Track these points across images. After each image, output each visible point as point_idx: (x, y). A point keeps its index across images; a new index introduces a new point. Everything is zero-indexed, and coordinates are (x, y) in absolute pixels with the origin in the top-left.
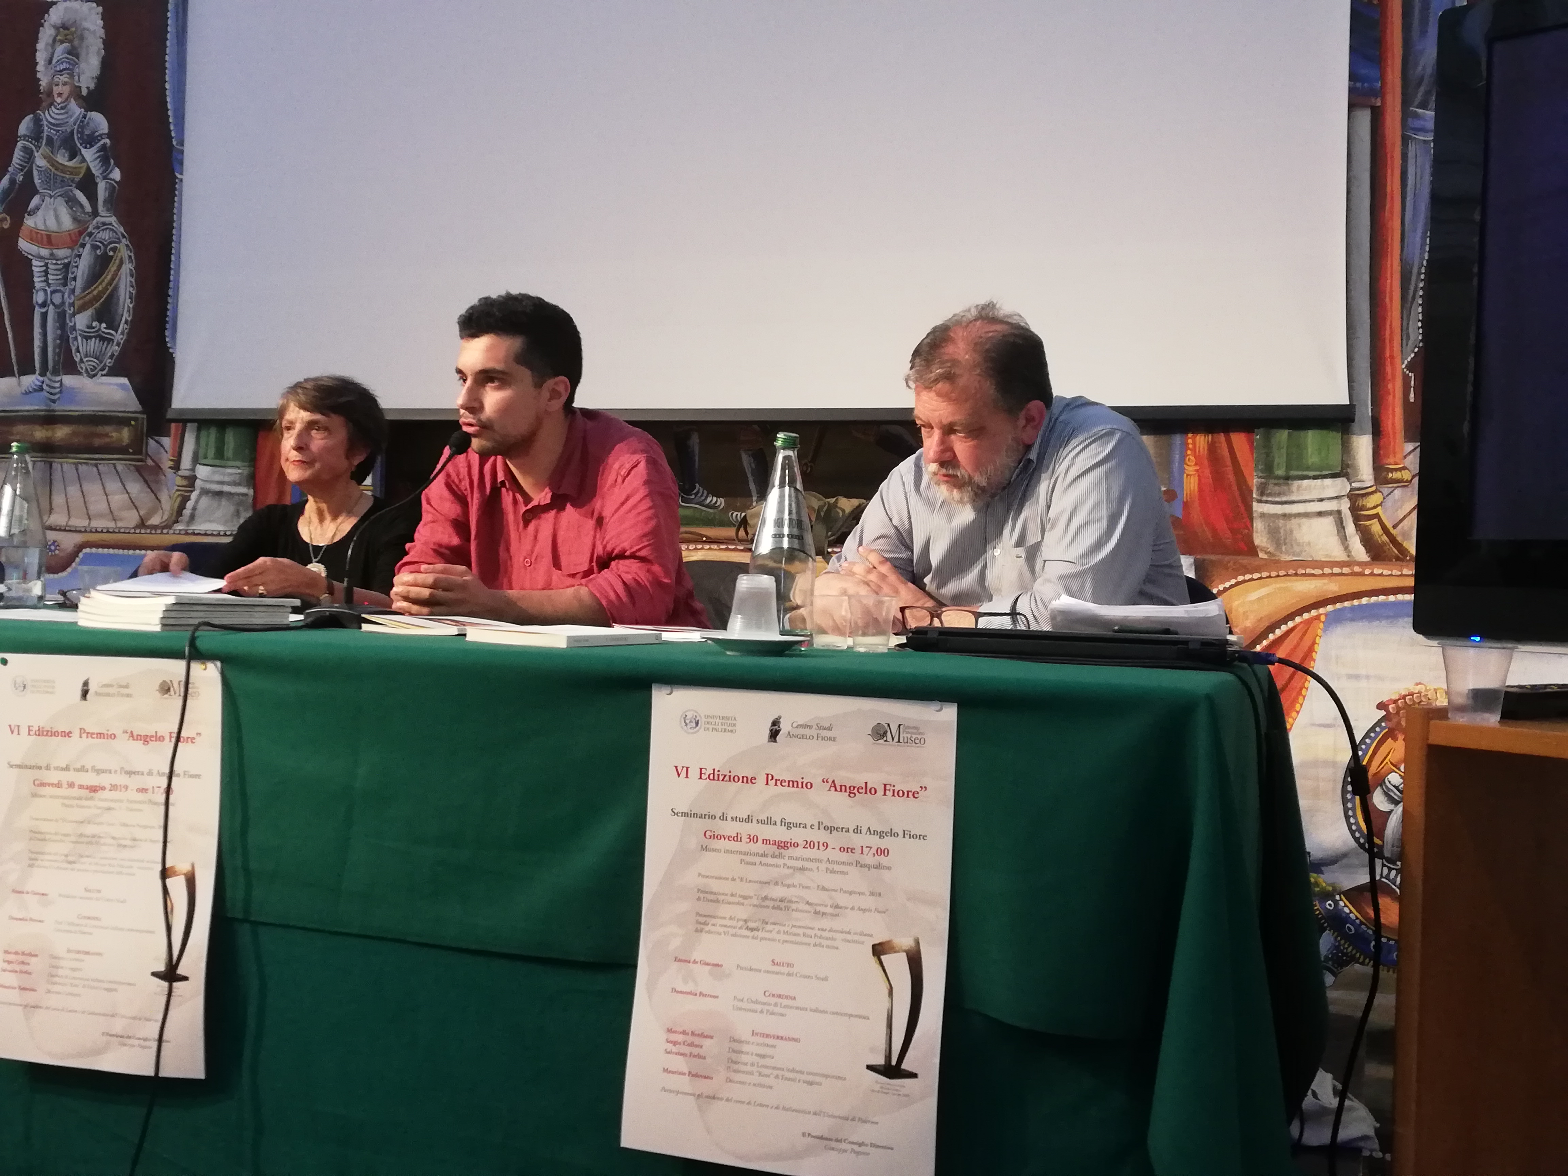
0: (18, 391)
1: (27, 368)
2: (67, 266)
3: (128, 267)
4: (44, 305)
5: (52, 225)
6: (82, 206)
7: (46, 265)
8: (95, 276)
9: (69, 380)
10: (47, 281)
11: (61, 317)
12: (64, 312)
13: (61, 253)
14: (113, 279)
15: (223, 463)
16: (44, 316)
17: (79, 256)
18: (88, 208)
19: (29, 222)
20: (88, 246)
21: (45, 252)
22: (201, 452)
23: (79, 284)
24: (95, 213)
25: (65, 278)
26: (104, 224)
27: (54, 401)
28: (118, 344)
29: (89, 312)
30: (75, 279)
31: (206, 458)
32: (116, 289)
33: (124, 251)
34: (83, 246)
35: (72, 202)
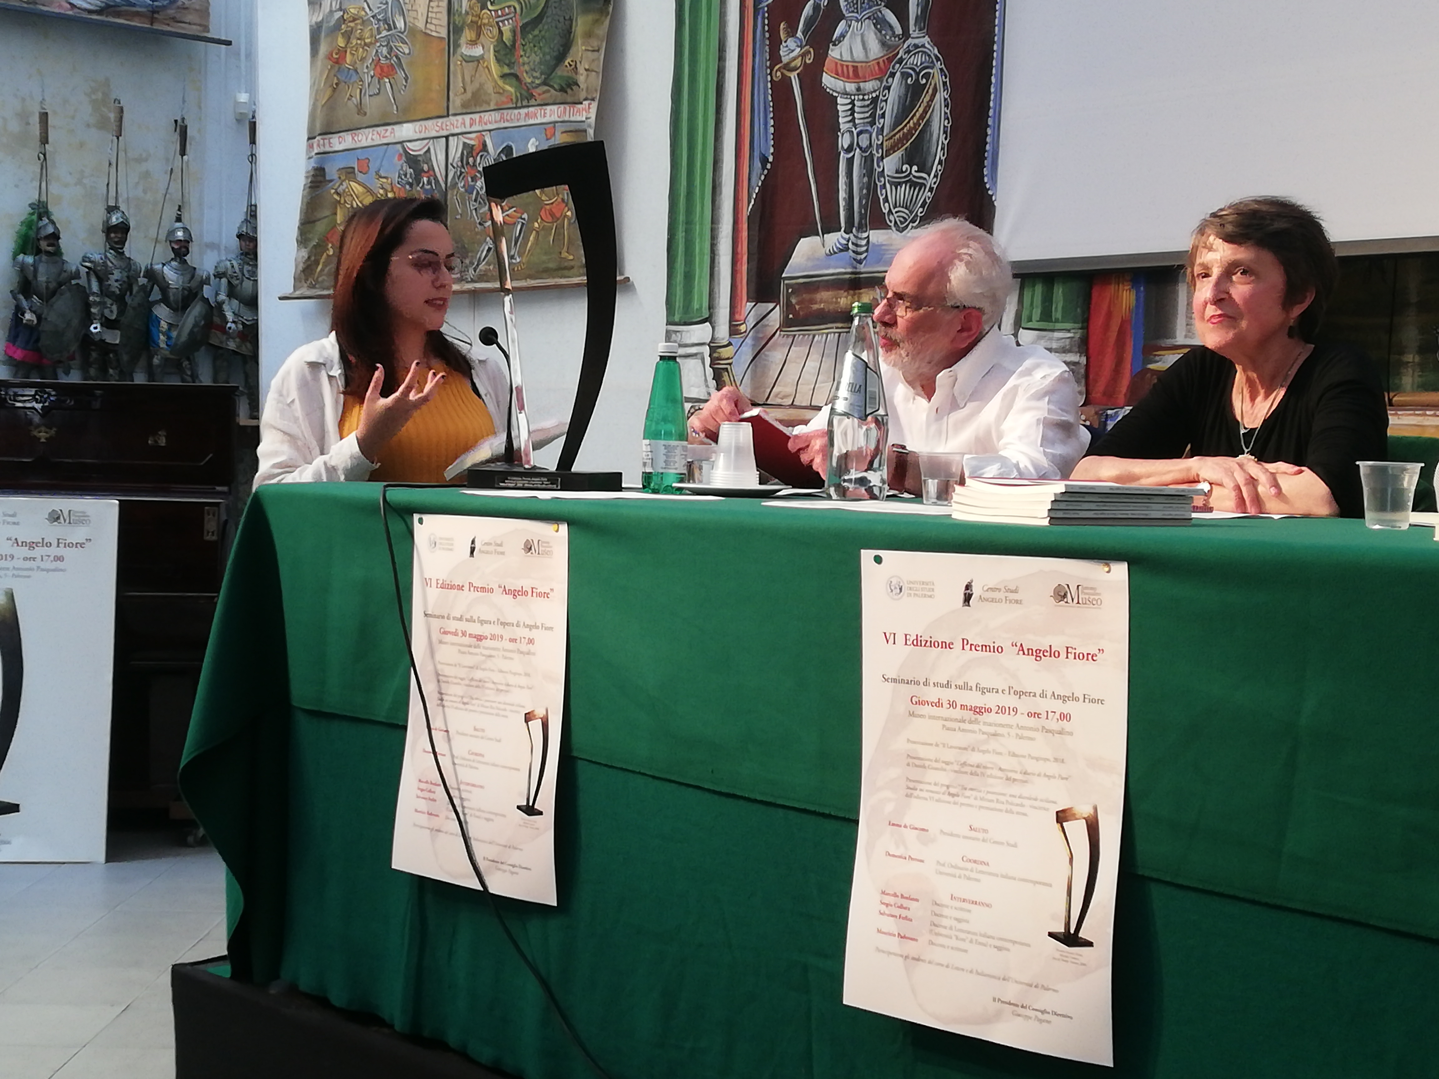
0: (822, 252)
1: (831, 226)
2: (875, 101)
3: (942, 95)
4: (850, 149)
5: (859, 54)
6: (891, 27)
7: (852, 103)
8: (905, 110)
9: (876, 236)
10: (853, 120)
11: (868, 161)
12: (872, 155)
13: (868, 86)
14: (925, 112)
15: (1050, 325)
16: (850, 162)
17: (889, 88)
18: (899, 30)
19: (834, 53)
20: (898, 74)
21: (851, 87)
22: (1025, 314)
23: (888, 120)
24: (906, 34)
25: (873, 115)
26: (916, 46)
27: (860, 262)
28: (931, 189)
29: (899, 154)
30: (883, 116)
31: (1030, 320)
32: (928, 123)
33: (938, 76)
34: (893, 75)
35: (880, 24)
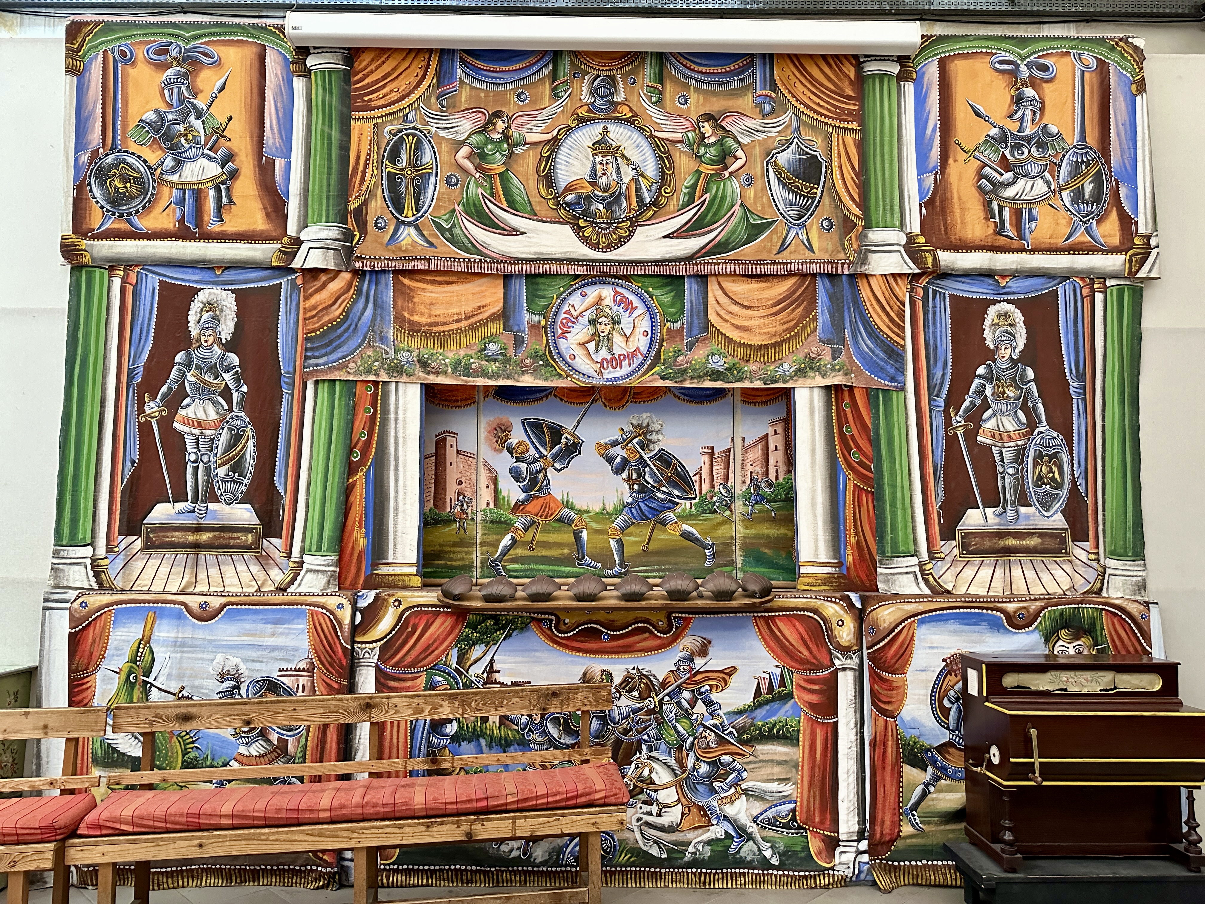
2: (213, 440)
3: (251, 441)
6: (222, 406)
7: (197, 439)
8: (230, 446)
13: (209, 432)
14: (243, 448)
15: (321, 554)
16: (196, 469)
18: (226, 407)
19: (182, 412)
20: (226, 429)
21: (197, 432)
22: (307, 547)
23: (220, 451)
25: (211, 447)
27: (201, 518)
28: (246, 485)
29: (227, 467)
31: (310, 550)
32: (244, 453)
33: (249, 432)
